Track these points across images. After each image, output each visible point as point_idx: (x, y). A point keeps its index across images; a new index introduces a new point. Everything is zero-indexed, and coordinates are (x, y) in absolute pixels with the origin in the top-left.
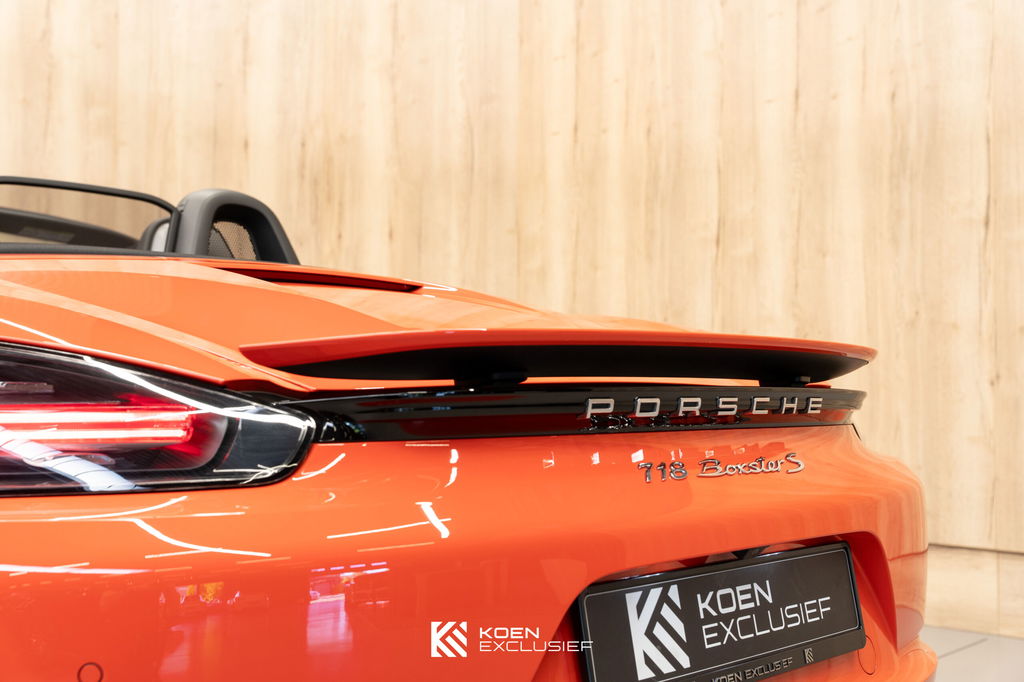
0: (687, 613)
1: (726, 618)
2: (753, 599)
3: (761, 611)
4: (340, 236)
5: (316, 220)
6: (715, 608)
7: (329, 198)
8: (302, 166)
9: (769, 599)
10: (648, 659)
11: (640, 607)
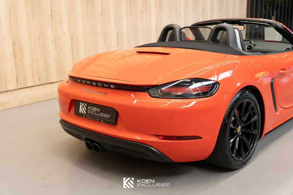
0: (87, 108)
1: (92, 111)
2: (96, 110)
3: (97, 112)
6: (90, 109)
9: (99, 111)
10: (81, 110)
11: (82, 105)
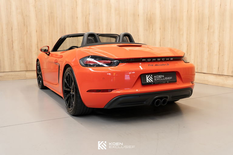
0: (153, 77)
1: (158, 78)
3: (162, 78)
4: (153, 29)
5: (149, 27)
6: (156, 77)
7: (151, 23)
8: (147, 18)
10: (148, 81)
11: (148, 77)
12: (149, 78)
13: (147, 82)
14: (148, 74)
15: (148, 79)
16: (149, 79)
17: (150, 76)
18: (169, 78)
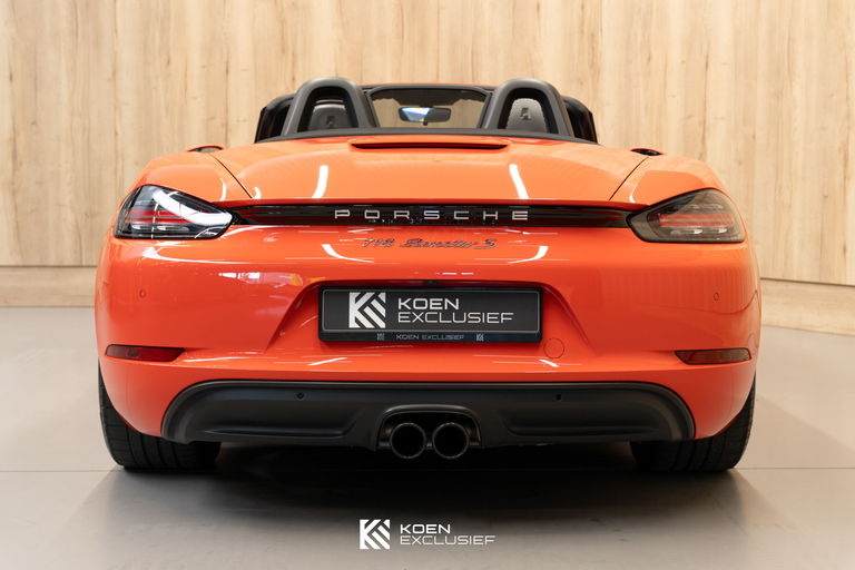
0: (390, 306)
1: (418, 312)
2: (442, 306)
3: (447, 313)
6: (411, 306)
9: (457, 307)
10: (357, 321)
11: (357, 299)
12: (367, 310)
13: (353, 324)
14: (362, 286)
15: (361, 310)
16: (361, 313)
17: (375, 297)
18: (490, 318)
